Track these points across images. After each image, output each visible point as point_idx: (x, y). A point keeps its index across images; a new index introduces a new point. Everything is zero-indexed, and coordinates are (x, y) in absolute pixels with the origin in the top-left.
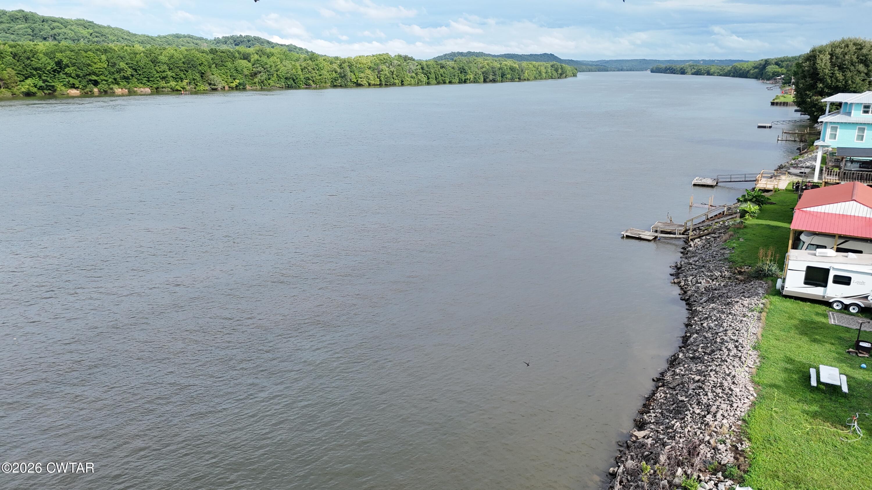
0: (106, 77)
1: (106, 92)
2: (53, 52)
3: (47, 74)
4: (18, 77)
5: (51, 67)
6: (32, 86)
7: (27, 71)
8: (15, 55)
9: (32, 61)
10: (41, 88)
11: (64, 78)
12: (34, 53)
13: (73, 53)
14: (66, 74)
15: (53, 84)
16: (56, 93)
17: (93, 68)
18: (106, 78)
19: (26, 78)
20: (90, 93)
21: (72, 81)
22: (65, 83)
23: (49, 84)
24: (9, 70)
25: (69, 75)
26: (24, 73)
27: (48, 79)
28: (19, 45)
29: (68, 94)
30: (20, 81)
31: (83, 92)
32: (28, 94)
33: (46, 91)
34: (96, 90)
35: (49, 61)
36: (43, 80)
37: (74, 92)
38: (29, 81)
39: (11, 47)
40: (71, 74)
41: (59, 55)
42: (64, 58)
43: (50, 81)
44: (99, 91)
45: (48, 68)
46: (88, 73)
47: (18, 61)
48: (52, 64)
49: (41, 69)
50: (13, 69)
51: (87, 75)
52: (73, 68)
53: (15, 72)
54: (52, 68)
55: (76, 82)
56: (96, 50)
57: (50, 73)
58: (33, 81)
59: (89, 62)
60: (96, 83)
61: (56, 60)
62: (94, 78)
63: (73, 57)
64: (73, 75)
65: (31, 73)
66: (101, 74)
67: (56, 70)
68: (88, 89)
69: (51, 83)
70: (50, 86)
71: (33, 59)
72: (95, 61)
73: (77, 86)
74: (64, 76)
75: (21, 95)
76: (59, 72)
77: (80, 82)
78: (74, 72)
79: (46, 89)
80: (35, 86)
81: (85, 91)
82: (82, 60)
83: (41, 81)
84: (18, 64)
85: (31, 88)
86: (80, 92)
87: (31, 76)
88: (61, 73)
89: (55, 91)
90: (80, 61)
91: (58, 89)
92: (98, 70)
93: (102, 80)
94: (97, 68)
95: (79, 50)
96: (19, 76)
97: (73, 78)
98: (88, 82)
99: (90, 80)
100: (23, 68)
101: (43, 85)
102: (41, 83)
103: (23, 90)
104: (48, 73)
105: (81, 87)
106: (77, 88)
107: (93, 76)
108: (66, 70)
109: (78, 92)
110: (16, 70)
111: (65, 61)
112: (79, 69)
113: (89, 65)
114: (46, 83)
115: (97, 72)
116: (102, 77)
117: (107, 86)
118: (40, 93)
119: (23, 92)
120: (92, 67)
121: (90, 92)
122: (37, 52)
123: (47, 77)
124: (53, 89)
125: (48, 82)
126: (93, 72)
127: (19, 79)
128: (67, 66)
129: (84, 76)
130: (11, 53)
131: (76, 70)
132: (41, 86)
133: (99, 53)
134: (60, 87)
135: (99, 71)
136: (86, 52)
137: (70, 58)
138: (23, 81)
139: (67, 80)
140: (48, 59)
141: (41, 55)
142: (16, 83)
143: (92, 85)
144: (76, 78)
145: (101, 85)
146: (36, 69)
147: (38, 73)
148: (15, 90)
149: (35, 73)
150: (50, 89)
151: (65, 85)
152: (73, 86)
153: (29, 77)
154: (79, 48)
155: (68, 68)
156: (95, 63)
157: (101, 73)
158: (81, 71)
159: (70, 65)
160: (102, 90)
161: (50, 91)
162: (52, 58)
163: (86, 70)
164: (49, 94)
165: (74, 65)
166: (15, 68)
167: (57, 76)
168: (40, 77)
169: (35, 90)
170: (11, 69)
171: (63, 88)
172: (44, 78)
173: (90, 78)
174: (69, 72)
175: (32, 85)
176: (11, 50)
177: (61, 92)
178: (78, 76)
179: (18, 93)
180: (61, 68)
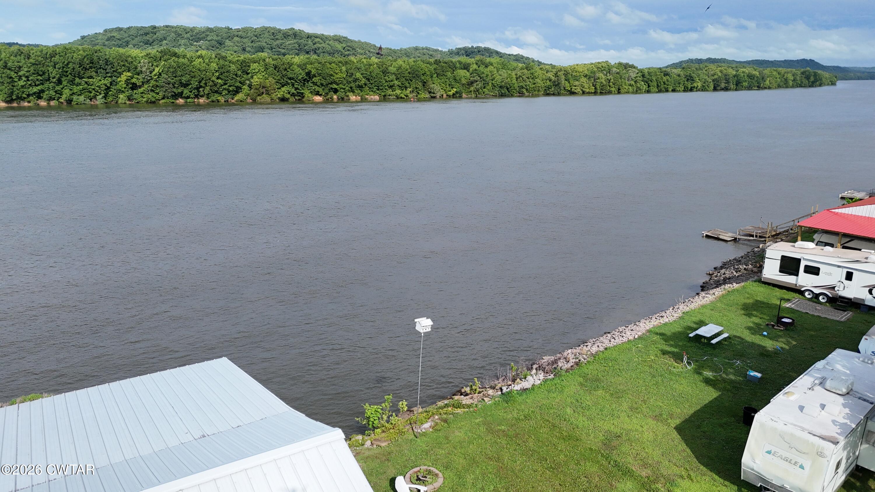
0: (344, 85)
1: (343, 99)
2: (305, 65)
3: (298, 83)
4: (276, 85)
5: (301, 76)
6: (286, 93)
7: (284, 80)
8: (275, 67)
9: (288, 71)
10: (293, 95)
11: (312, 87)
12: (290, 64)
13: (319, 65)
14: (313, 83)
15: (302, 91)
16: (304, 99)
17: (335, 78)
18: (344, 87)
19: (283, 86)
20: (330, 99)
21: (317, 89)
22: (311, 90)
23: (299, 91)
24: (270, 79)
25: (315, 84)
26: (281, 82)
27: (299, 87)
28: (280, 58)
29: (313, 100)
30: (278, 89)
31: (325, 98)
32: (283, 100)
33: (296, 98)
34: (335, 97)
35: (301, 71)
36: (295, 88)
37: (318, 98)
38: (283, 89)
39: (273, 60)
40: (317, 83)
41: (309, 67)
42: (312, 69)
43: (301, 89)
44: (338, 98)
45: (299, 78)
46: (330, 82)
47: (278, 72)
48: (303, 74)
49: (294, 79)
50: (273, 78)
51: (329, 84)
52: (319, 78)
53: (275, 81)
54: (302, 78)
55: (320, 90)
56: (339, 62)
57: (301, 82)
58: (288, 89)
59: (332, 73)
60: (336, 91)
61: (307, 71)
62: (335, 86)
63: (319, 68)
64: (318, 84)
65: (286, 81)
66: (341, 83)
67: (306, 79)
68: (329, 96)
69: (301, 90)
70: (300, 93)
71: (288, 70)
72: (337, 71)
73: (321, 93)
74: (312, 85)
75: (278, 100)
76: (308, 81)
77: (323, 90)
78: (320, 81)
79: (297, 96)
80: (289, 93)
81: (327, 97)
82: (327, 70)
83: (294, 89)
84: (278, 74)
85: (285, 95)
86: (323, 98)
87: (287, 84)
88: (310, 82)
89: (303, 97)
90: (325, 72)
91: (306, 96)
92: (338, 79)
93: (341, 88)
94: (337, 78)
95: (325, 62)
96: (277, 84)
97: (318, 86)
98: (329, 89)
99: (332, 88)
100: (281, 77)
101: (295, 92)
102: (293, 91)
103: (279, 96)
104: (299, 82)
105: (323, 94)
106: (320, 95)
107: (334, 85)
108: (313, 79)
109: (321, 98)
110: (275, 79)
111: (313, 72)
112: (323, 79)
113: (332, 75)
114: (297, 90)
115: (337, 81)
116: (341, 86)
117: (344, 93)
118: (292, 99)
119: (279, 98)
120: (333, 77)
121: (331, 98)
122: (292, 64)
123: (298, 85)
124: (302, 95)
125: (299, 89)
126: (334, 81)
127: (277, 87)
128: (314, 76)
129: (327, 85)
130: (273, 65)
131: (321, 80)
132: (293, 93)
133: (340, 64)
134: (307, 93)
135: (339, 81)
136: (330, 64)
137: (317, 69)
138: (280, 88)
139: (313, 88)
140: (301, 70)
141: (296, 67)
142: (275, 90)
143: (332, 93)
144: (321, 86)
145: (339, 93)
146: (290, 79)
147: (292, 82)
148: (273, 96)
149: (289, 81)
150: (299, 96)
151: (311, 92)
152: (318, 94)
153: (285, 85)
154: (325, 60)
155: (315, 78)
156: (337, 74)
157: (340, 82)
158: (325, 80)
159: (317, 75)
160: (340, 97)
161: (300, 98)
162: (304, 69)
163: (329, 80)
164: (299, 100)
165: (320, 75)
166: (275, 77)
167: (307, 84)
168: (293, 85)
169: (288, 96)
170: (272, 78)
171: (310, 95)
172: (296, 86)
173: (332, 86)
174: (315, 81)
175: (286, 92)
176: (273, 62)
177: (308, 98)
178: (322, 85)
179: (275, 98)
180: (310, 78)
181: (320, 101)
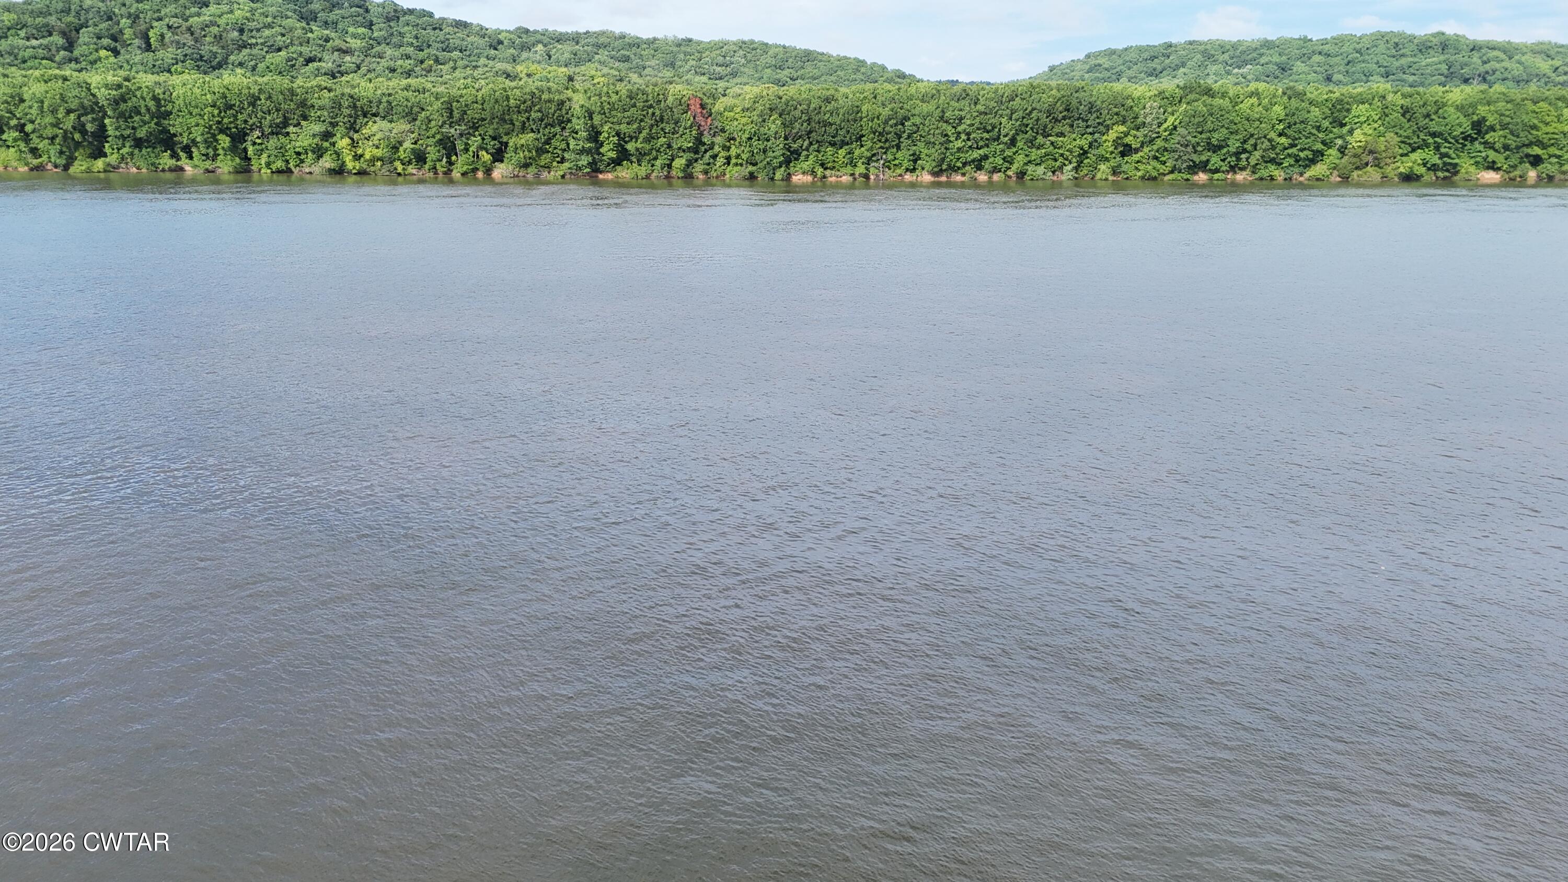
0: (1561, 149)
1: (1550, 178)
2: (1473, 105)
3: (1450, 143)
4: (1400, 148)
5: (1461, 130)
6: (1419, 165)
7: (1418, 137)
8: (1405, 111)
9: (1432, 120)
10: (1434, 168)
11: (1480, 152)
12: (1440, 105)
13: (1509, 106)
14: (1486, 143)
15: (1456, 161)
16: (1455, 178)
17: (1540, 133)
18: (1558, 153)
19: (1414, 150)
20: (1518, 179)
21: (1492, 155)
22: (1478, 159)
23: (1449, 161)
24: (1390, 135)
25: (1489, 146)
26: (1412, 142)
27: (1451, 152)
28: (1418, 94)
29: (1478, 179)
30: (1402, 155)
31: (1506, 176)
32: (1409, 178)
33: (1440, 174)
34: (1532, 174)
35: (1462, 119)
36: (1441, 154)
37: (1491, 176)
38: (1417, 156)
39: (1404, 96)
40: (1494, 143)
41: (1482, 110)
42: (1489, 115)
43: (1454, 156)
44: (1538, 176)
45: (1455, 133)
46: (1527, 142)
47: (1409, 120)
48: (1465, 125)
49: (1442, 134)
50: (1397, 133)
51: (1524, 145)
52: (1501, 133)
53: (1399, 139)
54: (1462, 133)
55: (1500, 159)
56: (1559, 99)
57: (1457, 141)
58: (1424, 156)
59: (1536, 121)
60: (1536, 161)
61: (1475, 118)
62: (1536, 151)
63: (1508, 113)
64: (1497, 146)
65: (1424, 140)
66: (1553, 145)
67: (1469, 136)
68: (1517, 173)
69: (1453, 159)
70: (1450, 164)
71: (1433, 117)
72: (1548, 119)
73: (1499, 165)
74: (1481, 148)
75: (1396, 179)
76: (1473, 140)
77: (1506, 159)
78: (1502, 139)
79: (1442, 170)
80: (1424, 165)
81: (1512, 175)
82: (1524, 117)
83: (1438, 156)
84: (1407, 125)
85: (1416, 168)
86: (1502, 176)
87: (1424, 145)
88: (1476, 143)
89: (1456, 173)
90: (1519, 120)
91: (1463, 171)
92: (1550, 136)
93: (1550, 156)
94: (1547, 133)
95: (1523, 100)
96: (1403, 145)
97: (1496, 151)
98: (1522, 158)
99: (1528, 156)
100: (1414, 132)
101: (1439, 162)
102: (1436, 160)
103: (1402, 170)
104: (1453, 141)
105: (1505, 167)
106: (1498, 169)
107: (1535, 148)
108: (1487, 137)
109: (1498, 176)
110: (1401, 136)
111: (1491, 120)
112: (1513, 135)
113: (1534, 127)
114: (1445, 159)
115: (1545, 141)
116: (1553, 150)
117: (1557, 167)
118: (1429, 177)
119: (1401, 174)
120: (1538, 130)
121: (1521, 177)
122: (1444, 105)
123: (1450, 148)
124: (1453, 169)
125: (1449, 157)
126: (1538, 140)
127: (1401, 151)
128: (1492, 129)
129: (1518, 148)
130: (1402, 108)
131: (1505, 137)
132: (1434, 165)
133: (1560, 104)
134: (1466, 165)
135: (1550, 139)
136: (1535, 103)
137: (1502, 115)
138: (1406, 155)
139: (1484, 154)
140: (1462, 117)
141: (1452, 110)
142: (1395, 158)
143: (1527, 165)
144: (1502, 151)
145: (1544, 165)
146: (1434, 135)
147: (1435, 142)
148: (1388, 170)
149: (1431, 140)
150: (1447, 171)
151: (1477, 163)
152: (1492, 166)
153: (1418, 148)
154: (1525, 96)
155: (1492, 134)
156: (1547, 124)
157: (1552, 141)
158: (1515, 139)
159: (1498, 127)
160: (1544, 175)
161: (1447, 174)
162: (1469, 115)
163: (1524, 137)
164: (1445, 178)
165: (1504, 127)
166: (1401, 132)
167: (1469, 147)
168: (1437, 148)
169: (1422, 170)
170: (1392, 135)
171: (1472, 169)
172: (1443, 150)
173: (1529, 151)
174: (1491, 140)
175: (1421, 162)
176: (1402, 102)
177: (1466, 176)
178: (1506, 147)
179: (1391, 175)
180: (1479, 132)
181: (1497, 181)
